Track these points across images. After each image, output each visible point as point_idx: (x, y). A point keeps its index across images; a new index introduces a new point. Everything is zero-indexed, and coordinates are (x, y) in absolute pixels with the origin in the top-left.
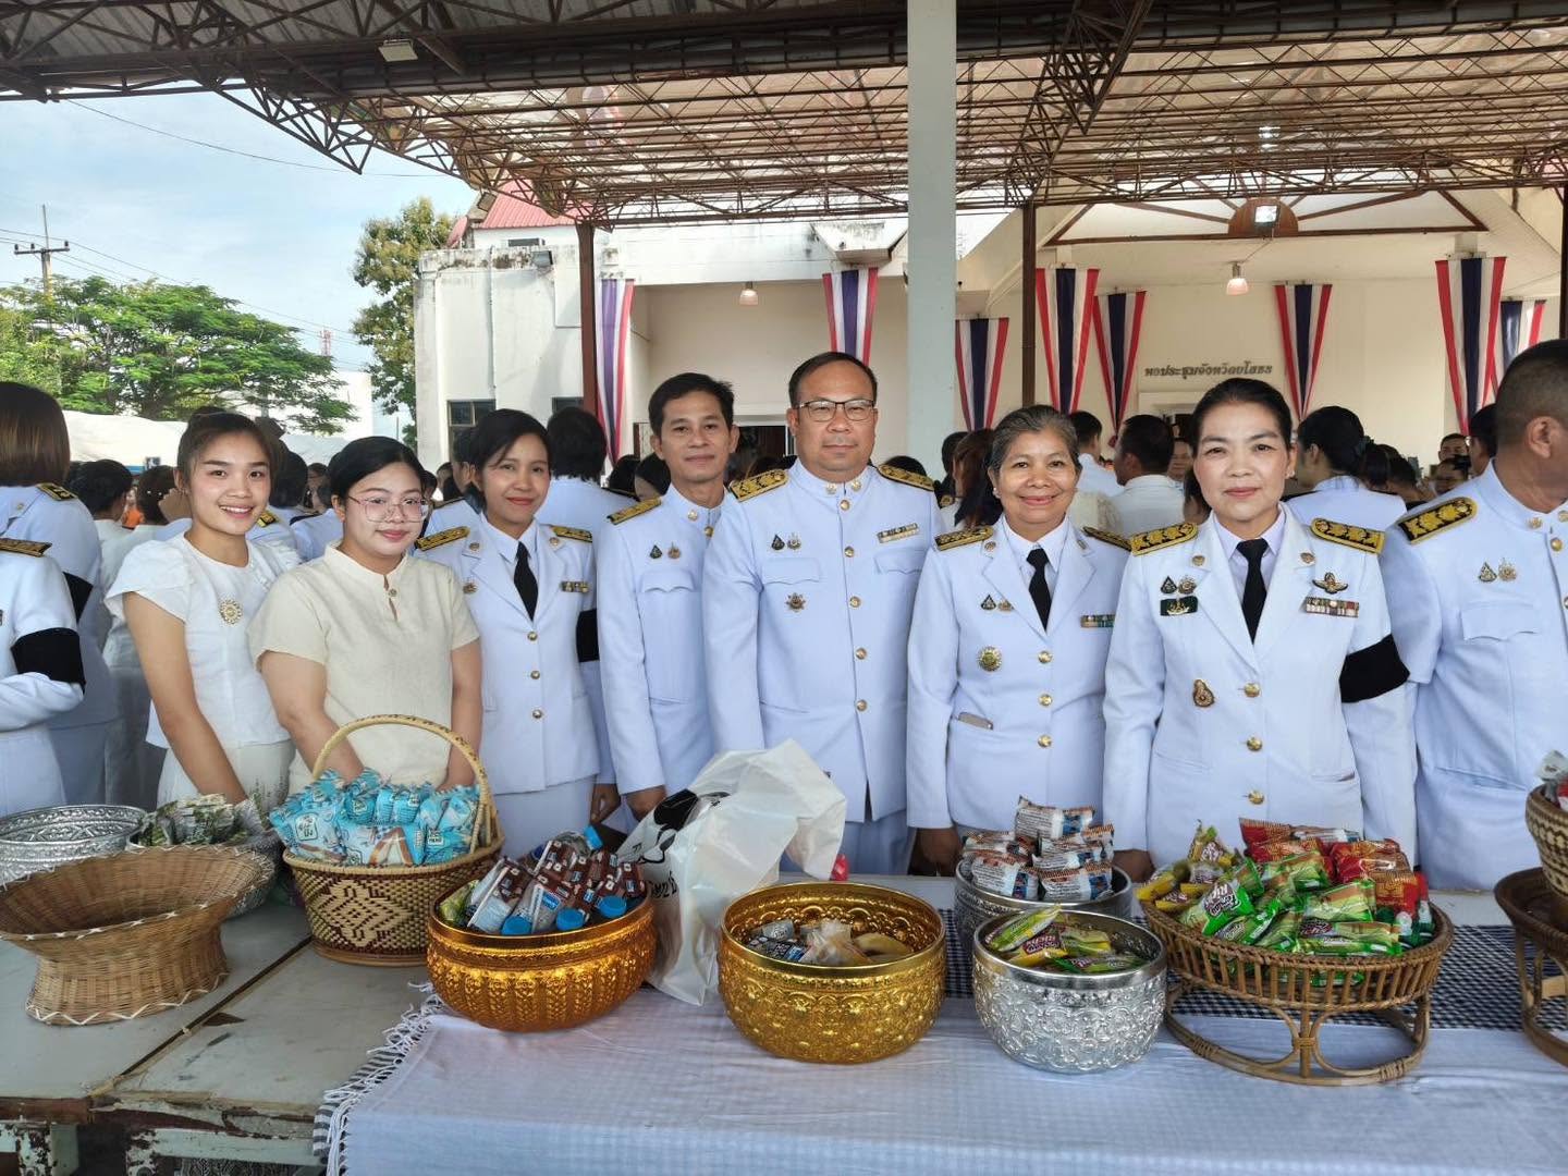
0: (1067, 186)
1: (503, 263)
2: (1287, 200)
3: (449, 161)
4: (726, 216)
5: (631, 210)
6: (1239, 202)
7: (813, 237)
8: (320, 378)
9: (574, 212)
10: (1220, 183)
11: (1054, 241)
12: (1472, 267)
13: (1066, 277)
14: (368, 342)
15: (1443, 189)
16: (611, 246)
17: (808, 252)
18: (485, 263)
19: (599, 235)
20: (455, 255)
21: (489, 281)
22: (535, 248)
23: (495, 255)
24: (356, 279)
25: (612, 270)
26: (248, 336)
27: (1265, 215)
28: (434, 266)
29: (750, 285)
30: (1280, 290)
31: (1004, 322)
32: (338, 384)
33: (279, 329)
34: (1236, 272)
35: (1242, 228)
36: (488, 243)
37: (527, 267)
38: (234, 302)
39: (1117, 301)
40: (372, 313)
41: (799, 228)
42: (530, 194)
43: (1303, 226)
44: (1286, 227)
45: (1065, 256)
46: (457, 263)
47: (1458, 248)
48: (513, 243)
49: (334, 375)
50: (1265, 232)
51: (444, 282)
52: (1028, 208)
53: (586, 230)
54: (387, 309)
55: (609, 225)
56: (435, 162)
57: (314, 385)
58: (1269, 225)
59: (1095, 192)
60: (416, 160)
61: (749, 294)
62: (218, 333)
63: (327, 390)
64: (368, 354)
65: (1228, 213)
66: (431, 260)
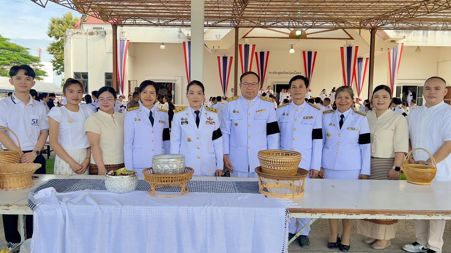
0: (247, 23)
1: (91, 34)
2: (304, 29)
3: (72, 6)
4: (155, 25)
5: (128, 22)
6: (292, 29)
7: (180, 32)
8: (36, 64)
9: (111, 21)
10: (286, 24)
11: (244, 37)
12: (349, 49)
13: (247, 46)
14: (52, 54)
15: (343, 29)
16: (123, 31)
17: (179, 35)
18: (86, 33)
19: (119, 28)
20: (77, 30)
21: (87, 39)
22: (101, 30)
23: (89, 31)
24: (49, 35)
25: (123, 38)
26: (14, 50)
27: (298, 33)
28: (70, 33)
29: (163, 44)
30: (304, 53)
31: (231, 58)
32: (41, 66)
33: (23, 49)
34: (292, 48)
35: (292, 36)
36: (87, 28)
37: (98, 35)
38: (9, 40)
39: (262, 54)
40: (53, 45)
41: (176, 29)
42: (97, 16)
43: (308, 36)
44: (303, 37)
45: (247, 41)
46: (77, 33)
47: (347, 44)
48: (94, 28)
49: (40, 63)
50: (298, 37)
51: (73, 38)
52: (237, 28)
53: (115, 26)
54: (58, 44)
55: (122, 25)
56: (69, 6)
57: (33, 66)
58: (300, 36)
59: (254, 25)
60: (62, 5)
61: (163, 47)
62: (4, 49)
63: (38, 67)
64: (52, 57)
65: (289, 32)
66: (70, 31)
